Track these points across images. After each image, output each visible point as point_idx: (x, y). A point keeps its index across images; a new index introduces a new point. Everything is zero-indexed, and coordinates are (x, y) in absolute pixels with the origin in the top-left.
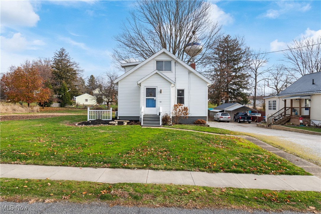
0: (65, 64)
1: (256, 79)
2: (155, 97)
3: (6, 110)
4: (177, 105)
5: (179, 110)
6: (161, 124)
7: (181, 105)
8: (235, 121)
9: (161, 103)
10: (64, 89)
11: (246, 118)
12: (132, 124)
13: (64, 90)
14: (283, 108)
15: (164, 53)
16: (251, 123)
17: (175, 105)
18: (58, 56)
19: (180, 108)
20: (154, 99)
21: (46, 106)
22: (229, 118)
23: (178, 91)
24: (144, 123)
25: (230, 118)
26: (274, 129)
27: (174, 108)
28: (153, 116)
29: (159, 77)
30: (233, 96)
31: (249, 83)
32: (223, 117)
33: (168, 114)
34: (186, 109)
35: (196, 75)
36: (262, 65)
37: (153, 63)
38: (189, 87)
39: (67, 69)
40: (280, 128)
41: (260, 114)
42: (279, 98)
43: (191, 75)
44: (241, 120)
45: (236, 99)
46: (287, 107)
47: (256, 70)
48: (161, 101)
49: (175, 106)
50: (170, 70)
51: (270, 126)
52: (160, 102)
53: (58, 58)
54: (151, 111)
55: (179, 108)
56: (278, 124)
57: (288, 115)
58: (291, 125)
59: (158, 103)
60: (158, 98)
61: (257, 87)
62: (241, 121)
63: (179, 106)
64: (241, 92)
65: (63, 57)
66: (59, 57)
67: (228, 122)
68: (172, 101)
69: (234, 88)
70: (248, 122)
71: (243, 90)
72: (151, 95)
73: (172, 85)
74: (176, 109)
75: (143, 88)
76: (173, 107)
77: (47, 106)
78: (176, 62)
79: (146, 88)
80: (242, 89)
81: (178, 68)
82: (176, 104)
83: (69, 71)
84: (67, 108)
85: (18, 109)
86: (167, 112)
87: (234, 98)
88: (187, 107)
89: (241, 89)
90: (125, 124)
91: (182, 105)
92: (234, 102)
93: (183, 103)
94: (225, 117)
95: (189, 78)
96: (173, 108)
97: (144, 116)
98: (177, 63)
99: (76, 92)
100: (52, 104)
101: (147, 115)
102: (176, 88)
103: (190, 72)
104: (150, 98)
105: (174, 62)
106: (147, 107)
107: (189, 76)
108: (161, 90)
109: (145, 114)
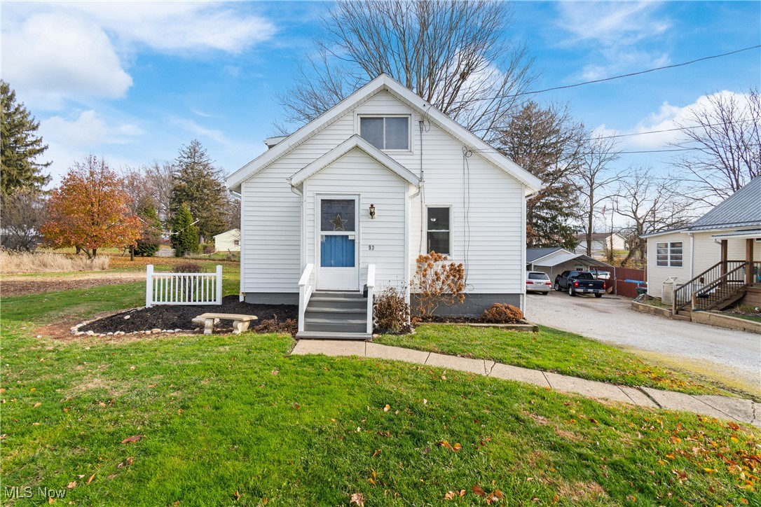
0: (200, 172)
1: (591, 197)
2: (353, 230)
3: (18, 266)
4: (427, 259)
5: (436, 274)
6: (370, 330)
7: (440, 257)
8: (560, 290)
9: (371, 253)
10: (185, 218)
11: (591, 285)
12: (266, 329)
13: (185, 222)
14: (718, 265)
15: (385, 90)
16: (603, 296)
17: (420, 256)
18: (186, 156)
19: (437, 266)
20: (347, 236)
21: (145, 254)
22: (547, 284)
23: (432, 212)
24: (309, 327)
25: (549, 284)
26: (701, 323)
27: (419, 267)
28: (345, 296)
29: (368, 160)
30: (541, 233)
31: (578, 203)
32: (532, 283)
33: (399, 290)
34: (457, 271)
35: (488, 161)
36: (606, 167)
37: (351, 123)
38: (466, 200)
39: (204, 182)
40: (729, 322)
41: (608, 273)
42: (693, 235)
43: (473, 161)
44: (578, 290)
45: (549, 238)
46: (730, 261)
47: (593, 176)
48: (371, 244)
49: (421, 260)
50: (404, 144)
51: (680, 312)
52: (371, 247)
53: (186, 160)
54: (338, 279)
55: (435, 268)
56: (711, 309)
57: (736, 281)
58: (757, 312)
59: (361, 252)
60: (363, 233)
61: (593, 213)
62: (578, 293)
63: (436, 260)
64: (560, 225)
65: (196, 158)
66: (188, 157)
67: (545, 293)
68: (410, 244)
69: (544, 215)
70: (594, 295)
71: (566, 220)
72: (338, 225)
73: (413, 190)
74: (425, 270)
75: (311, 200)
76: (415, 263)
77: (148, 256)
78: (424, 120)
79: (319, 198)
80: (563, 218)
81: (431, 137)
82: (424, 254)
83: (208, 185)
84: (187, 258)
85: (52, 264)
86: (393, 284)
87: (543, 237)
88: (460, 265)
89: (560, 218)
90: (237, 329)
91: (445, 259)
92: (544, 246)
93: (447, 251)
94: (538, 283)
95: (466, 171)
96: (415, 268)
97: (313, 295)
98: (426, 123)
99: (220, 226)
100: (157, 250)
101: (326, 293)
102: (423, 203)
103: (469, 151)
104: (335, 236)
105: (419, 118)
106: (323, 265)
107: (466, 163)
108: (372, 205)
109: (317, 290)
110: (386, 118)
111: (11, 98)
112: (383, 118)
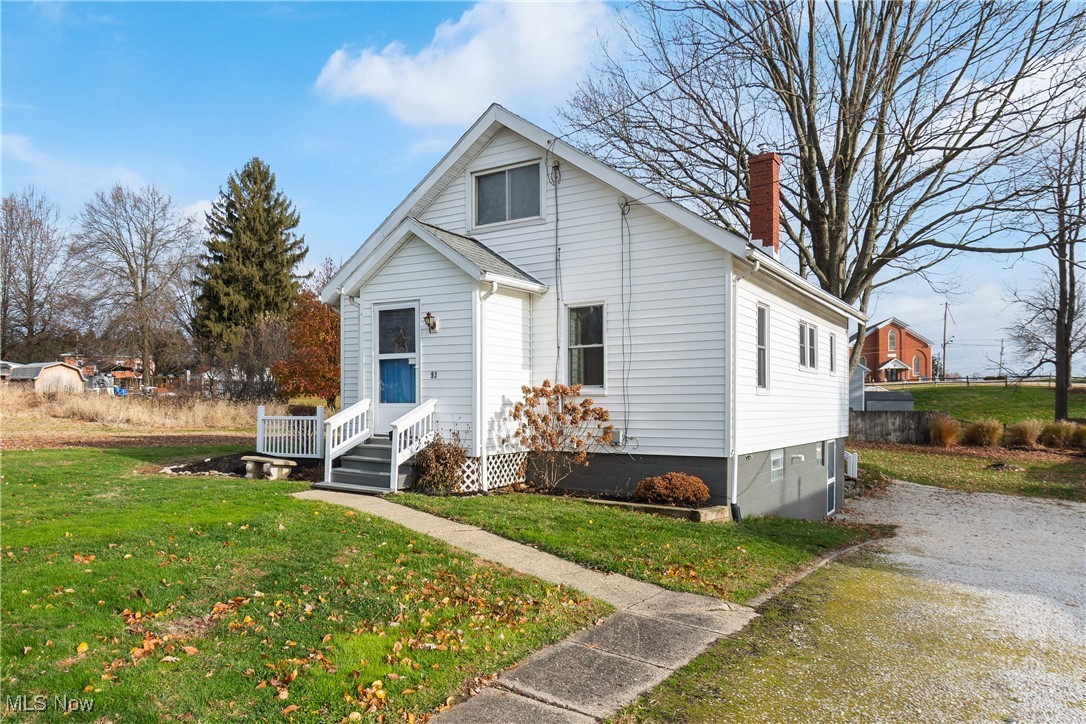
2: (414, 351)
6: (394, 487)
9: (434, 381)
15: (504, 129)
24: (337, 477)
29: (428, 249)
35: (653, 213)
37: (462, 188)
38: (627, 290)
43: (635, 220)
48: (434, 370)
50: (534, 208)
52: (434, 375)
59: (422, 383)
60: (424, 354)
72: (399, 345)
75: (369, 313)
78: (560, 163)
79: (377, 309)
81: (569, 186)
95: (626, 240)
98: (562, 169)
102: (560, 301)
103: (627, 205)
104: (398, 360)
105: (551, 163)
106: (382, 401)
107: (625, 225)
108: (429, 314)
109: (375, 435)
110: (509, 170)
111: (269, 187)
112: (504, 172)
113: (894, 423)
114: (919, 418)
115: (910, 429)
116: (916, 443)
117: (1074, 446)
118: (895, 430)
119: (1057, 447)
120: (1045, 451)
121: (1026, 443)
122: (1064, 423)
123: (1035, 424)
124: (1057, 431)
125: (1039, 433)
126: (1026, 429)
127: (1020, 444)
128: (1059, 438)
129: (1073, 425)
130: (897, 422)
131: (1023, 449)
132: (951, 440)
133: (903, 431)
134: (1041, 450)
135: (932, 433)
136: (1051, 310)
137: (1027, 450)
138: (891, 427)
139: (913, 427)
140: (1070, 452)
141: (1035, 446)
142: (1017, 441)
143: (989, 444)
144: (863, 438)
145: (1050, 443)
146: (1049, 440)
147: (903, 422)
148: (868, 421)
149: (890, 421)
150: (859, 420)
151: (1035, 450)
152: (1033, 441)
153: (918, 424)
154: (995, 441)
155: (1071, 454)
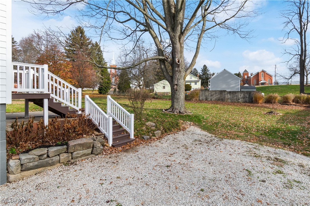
113: (241, 96)
114: (250, 94)
115: (246, 98)
116: (249, 103)
117: (306, 103)
118: (241, 98)
119: (300, 104)
120: (295, 105)
121: (288, 102)
122: (302, 95)
123: (291, 96)
124: (299, 98)
125: (293, 99)
126: (288, 97)
127: (286, 102)
128: (301, 100)
129: (306, 95)
130: (242, 95)
131: (287, 104)
132: (260, 101)
133: (244, 98)
134: (294, 105)
135: (254, 99)
136: (298, 55)
137: (288, 105)
138: (240, 97)
139: (248, 97)
140: (305, 105)
141: (292, 103)
142: (285, 102)
143: (274, 103)
144: (230, 101)
145: (297, 102)
146: (297, 101)
147: (244, 95)
148: (232, 95)
149: (239, 95)
150: (229, 95)
151: (291, 105)
152: (291, 101)
153: (250, 96)
154: (277, 101)
155: (305, 106)
